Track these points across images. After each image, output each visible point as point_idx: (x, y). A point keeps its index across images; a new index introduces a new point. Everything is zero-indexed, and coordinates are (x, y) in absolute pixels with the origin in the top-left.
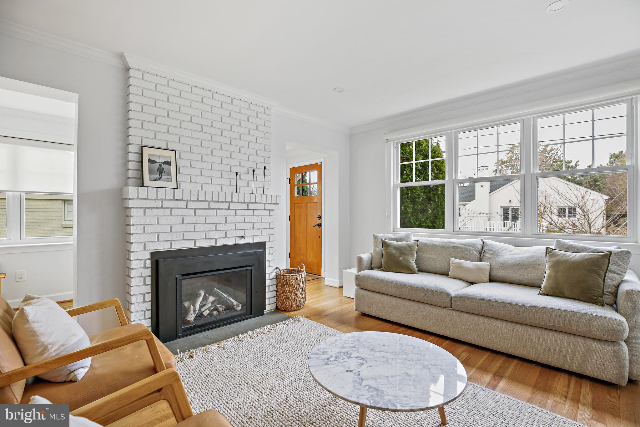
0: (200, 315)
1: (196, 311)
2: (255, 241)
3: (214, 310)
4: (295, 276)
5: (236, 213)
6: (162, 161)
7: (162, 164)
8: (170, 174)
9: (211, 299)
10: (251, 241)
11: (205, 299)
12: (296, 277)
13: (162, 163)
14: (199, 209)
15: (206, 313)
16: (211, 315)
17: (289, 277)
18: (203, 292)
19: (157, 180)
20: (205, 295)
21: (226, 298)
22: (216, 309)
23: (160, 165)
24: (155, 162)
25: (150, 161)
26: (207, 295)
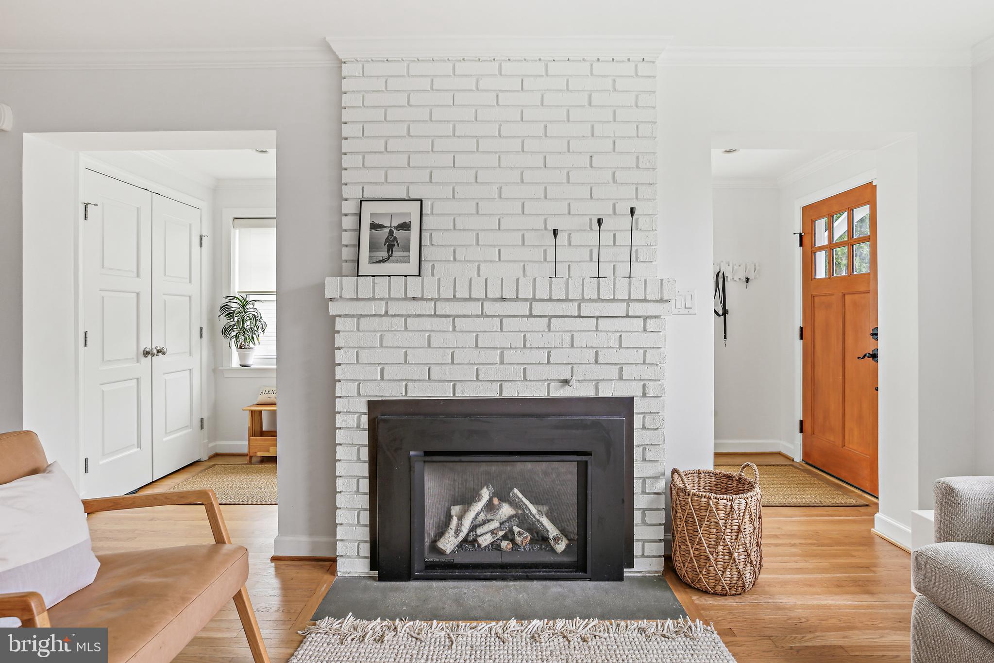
0: (470, 542)
1: (461, 531)
2: (601, 394)
3: (505, 537)
4: (725, 501)
5: (549, 325)
6: (395, 224)
7: (395, 230)
8: (407, 248)
9: (506, 510)
10: (591, 394)
11: (490, 507)
12: (729, 503)
13: (395, 227)
14: (464, 316)
15: (485, 540)
16: (495, 546)
17: (708, 502)
18: (488, 492)
19: (382, 261)
20: (490, 501)
21: (534, 517)
22: (509, 536)
23: (391, 232)
24: (381, 227)
25: (374, 226)
26: (496, 501)
